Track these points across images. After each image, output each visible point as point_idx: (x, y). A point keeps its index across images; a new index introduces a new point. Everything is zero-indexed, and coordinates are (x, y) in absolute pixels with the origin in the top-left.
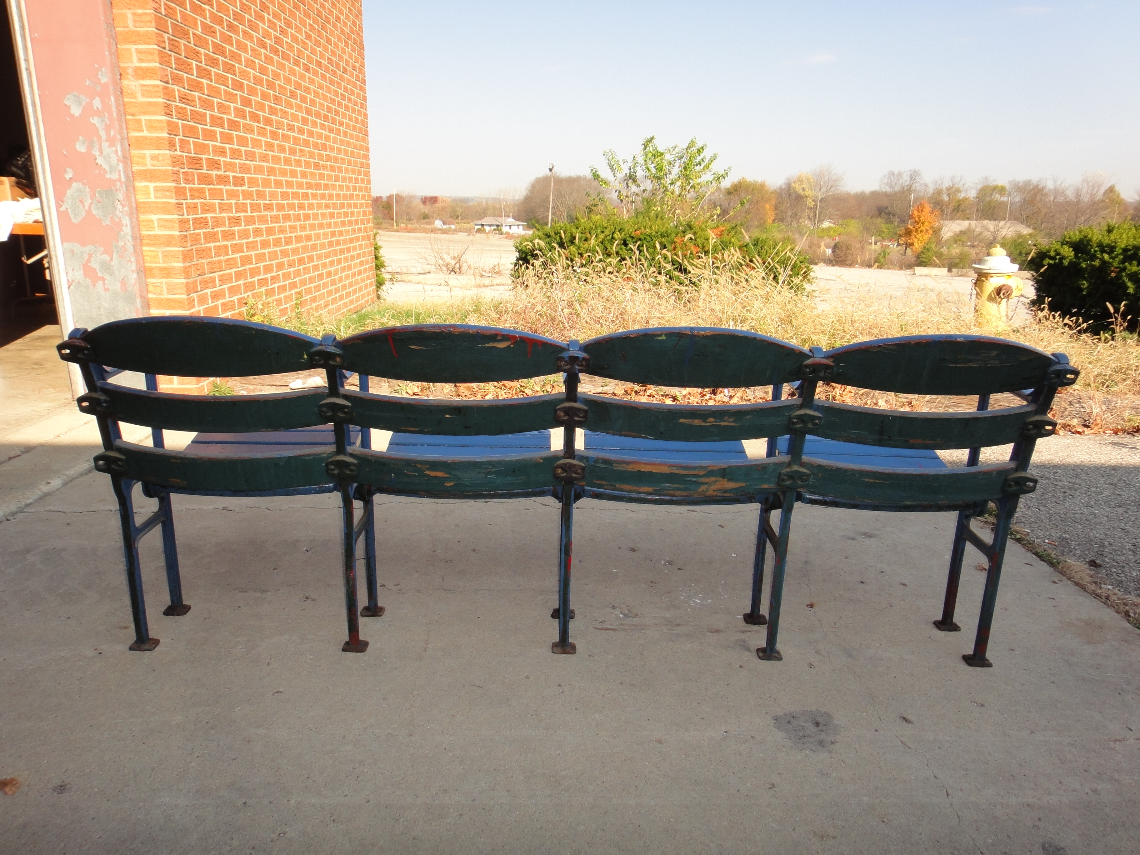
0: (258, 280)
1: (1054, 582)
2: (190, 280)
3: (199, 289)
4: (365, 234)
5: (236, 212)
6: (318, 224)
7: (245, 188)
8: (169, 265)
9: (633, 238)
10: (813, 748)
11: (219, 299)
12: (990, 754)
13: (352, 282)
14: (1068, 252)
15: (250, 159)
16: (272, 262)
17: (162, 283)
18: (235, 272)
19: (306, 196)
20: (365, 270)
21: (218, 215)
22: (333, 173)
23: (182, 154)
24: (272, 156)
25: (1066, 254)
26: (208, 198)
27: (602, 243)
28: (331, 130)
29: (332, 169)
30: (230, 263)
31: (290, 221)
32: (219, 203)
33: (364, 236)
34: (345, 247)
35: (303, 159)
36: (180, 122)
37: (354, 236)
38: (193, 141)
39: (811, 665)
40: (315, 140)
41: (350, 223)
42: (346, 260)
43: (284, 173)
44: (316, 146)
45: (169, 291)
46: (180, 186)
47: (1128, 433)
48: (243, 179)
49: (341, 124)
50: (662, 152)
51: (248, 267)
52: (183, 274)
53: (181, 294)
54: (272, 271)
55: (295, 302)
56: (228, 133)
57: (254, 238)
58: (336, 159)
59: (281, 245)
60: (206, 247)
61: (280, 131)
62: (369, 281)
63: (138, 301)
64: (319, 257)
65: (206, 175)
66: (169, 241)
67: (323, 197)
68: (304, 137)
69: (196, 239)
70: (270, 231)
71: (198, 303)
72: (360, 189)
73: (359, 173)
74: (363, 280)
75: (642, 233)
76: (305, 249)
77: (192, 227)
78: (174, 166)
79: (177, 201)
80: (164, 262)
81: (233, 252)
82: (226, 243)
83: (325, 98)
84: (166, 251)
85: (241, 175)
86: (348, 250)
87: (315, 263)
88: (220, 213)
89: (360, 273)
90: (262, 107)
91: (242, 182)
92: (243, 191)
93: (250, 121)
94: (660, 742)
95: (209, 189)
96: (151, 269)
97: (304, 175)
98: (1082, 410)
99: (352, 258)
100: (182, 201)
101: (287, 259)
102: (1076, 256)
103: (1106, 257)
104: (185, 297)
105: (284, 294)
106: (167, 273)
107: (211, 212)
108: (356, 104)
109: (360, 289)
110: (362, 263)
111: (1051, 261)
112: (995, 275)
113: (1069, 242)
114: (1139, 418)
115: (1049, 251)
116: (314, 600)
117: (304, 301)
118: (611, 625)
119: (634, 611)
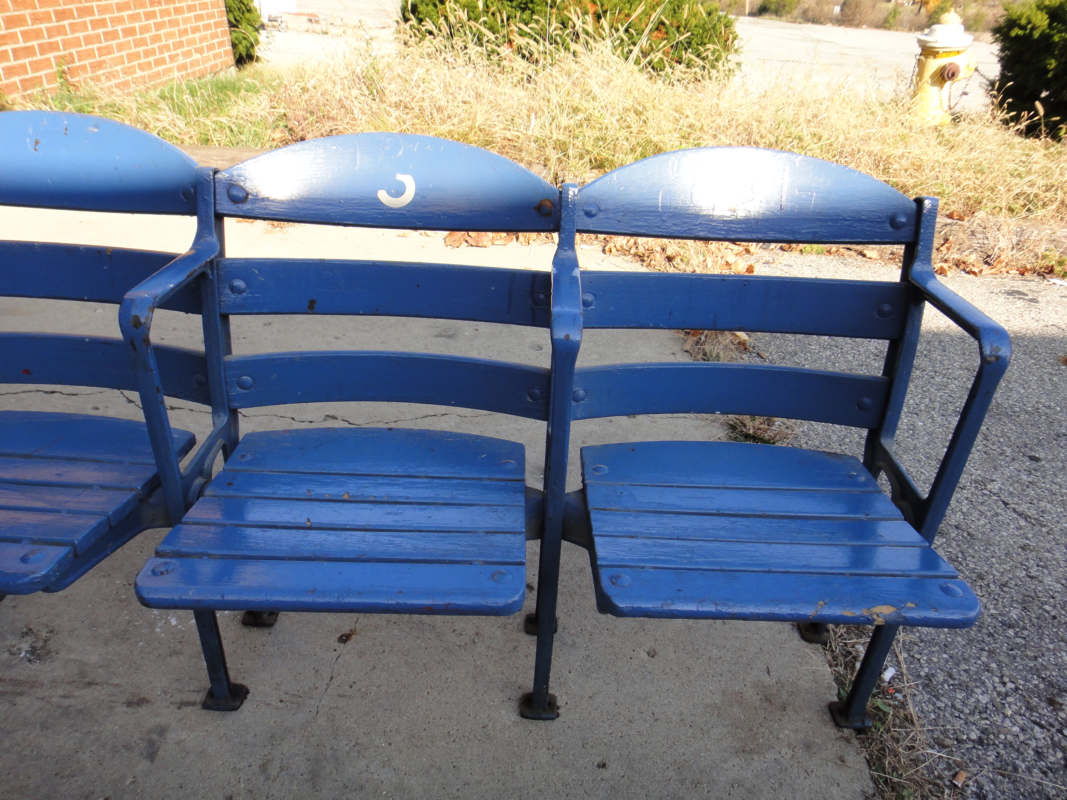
13: (181, 42)
14: (1042, 20)
20: (207, 27)
25: (1038, 23)
42: (165, 13)
47: (1039, 274)
55: (55, 69)
62: (215, 41)
74: (203, 39)
87: (97, 17)
98: (986, 242)
102: (1050, 25)
105: (30, 59)
109: (199, 51)
110: (199, 18)
111: (1021, 32)
112: (941, 51)
113: (1046, 7)
114: (1057, 254)
115: (1020, 18)
117: (77, 67)
119: (51, 644)
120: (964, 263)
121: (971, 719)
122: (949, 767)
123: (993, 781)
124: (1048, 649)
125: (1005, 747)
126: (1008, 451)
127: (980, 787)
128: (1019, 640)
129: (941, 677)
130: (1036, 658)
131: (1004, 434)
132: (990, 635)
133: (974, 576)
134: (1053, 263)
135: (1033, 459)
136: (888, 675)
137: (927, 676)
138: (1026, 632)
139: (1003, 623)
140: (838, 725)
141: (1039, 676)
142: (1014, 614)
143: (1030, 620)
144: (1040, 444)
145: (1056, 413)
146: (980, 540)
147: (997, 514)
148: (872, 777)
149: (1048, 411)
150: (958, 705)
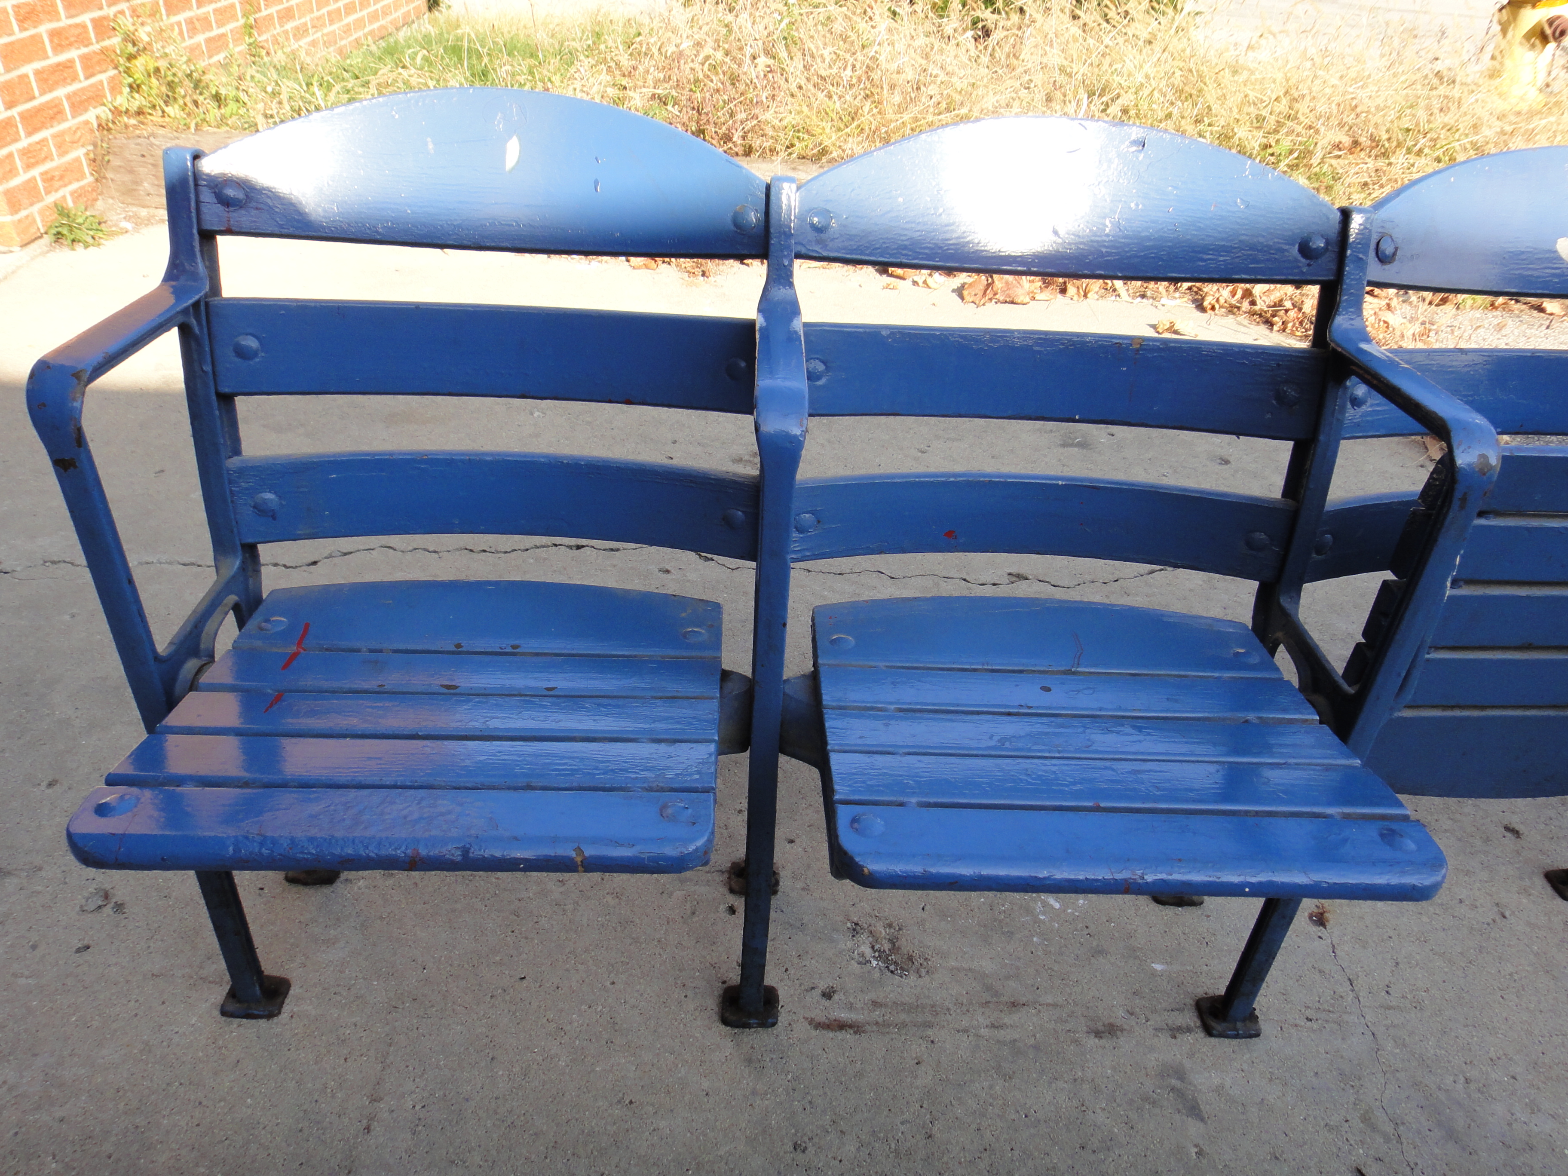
55: (242, 21)
116: (119, 907)
117: (265, 18)
118: (851, 1007)
119: (906, 945)
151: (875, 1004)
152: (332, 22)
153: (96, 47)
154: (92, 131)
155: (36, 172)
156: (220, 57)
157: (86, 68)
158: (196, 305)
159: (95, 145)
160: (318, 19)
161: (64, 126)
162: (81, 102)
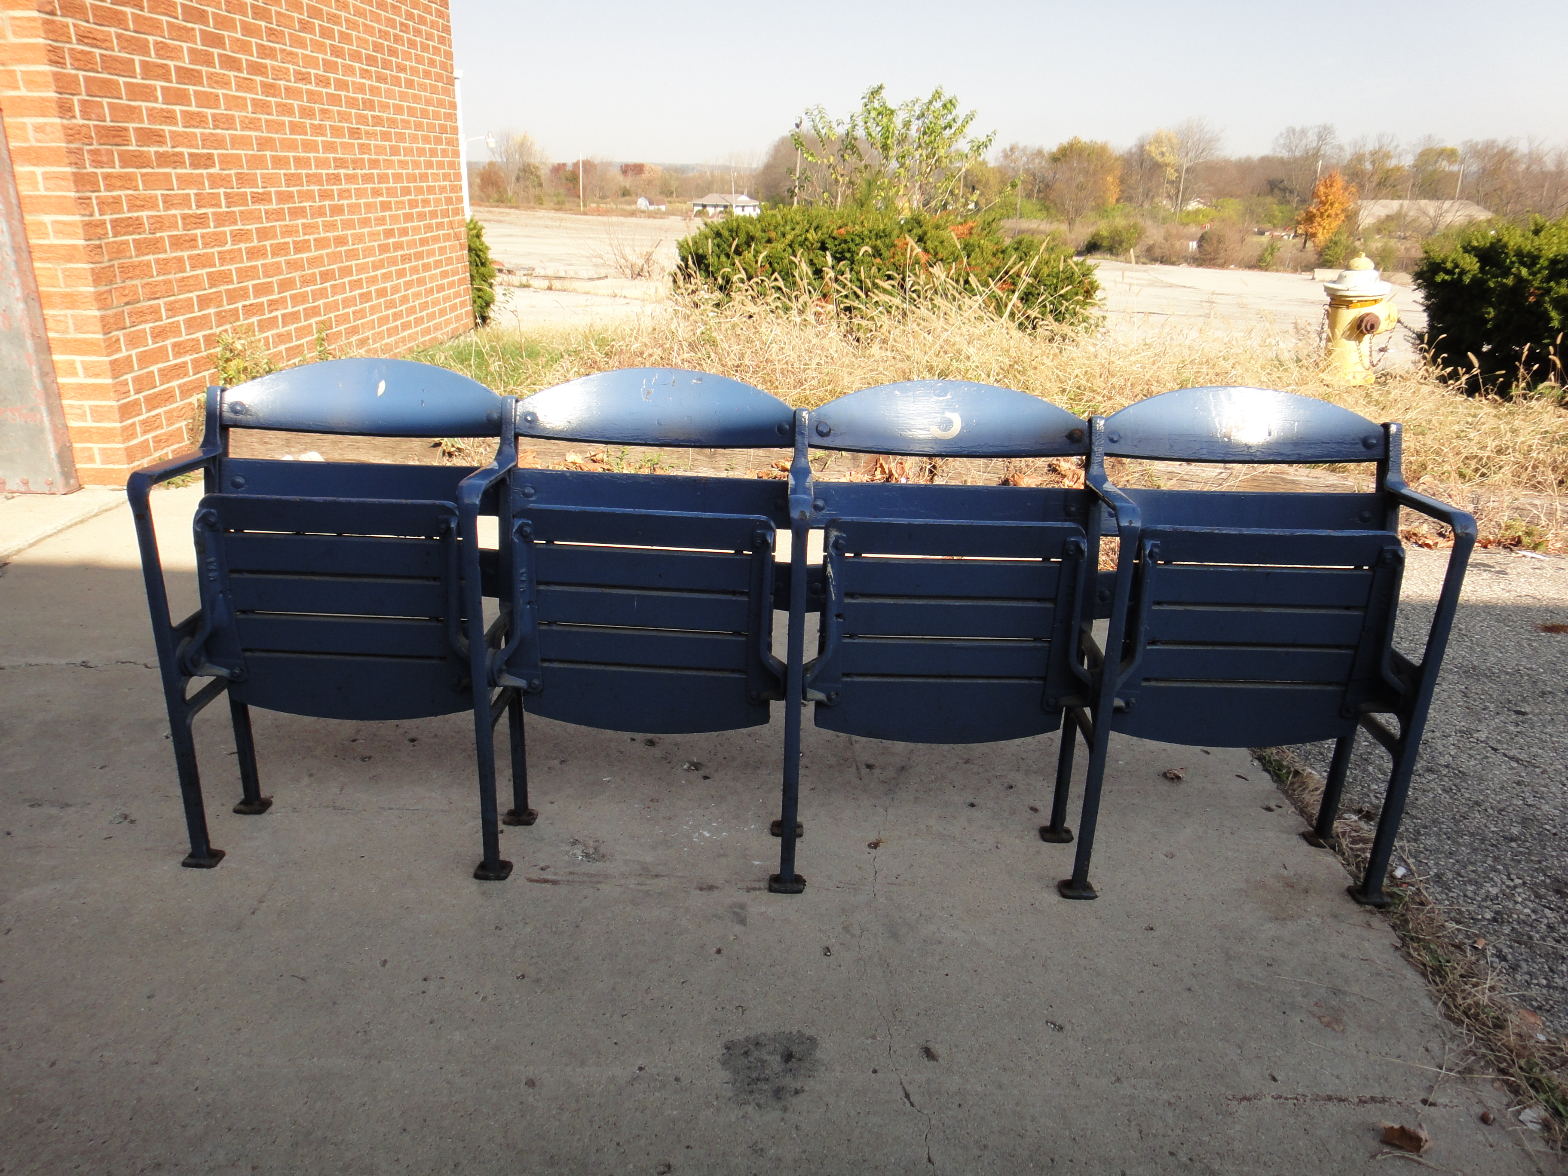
0: (244, 306)
1: (1269, 809)
2: (110, 312)
3: (128, 324)
4: (451, 231)
5: (198, 207)
6: (359, 219)
7: (215, 170)
8: (75, 289)
9: (835, 239)
10: (762, 1102)
11: (167, 338)
12: (1033, 1119)
13: (427, 302)
14: (1471, 264)
15: (222, 125)
16: (270, 280)
17: (66, 316)
18: (198, 296)
19: (335, 179)
20: (451, 285)
21: (162, 213)
22: (387, 143)
23: (86, 122)
24: (267, 121)
25: (1467, 267)
26: (141, 187)
27: (790, 246)
28: (381, 79)
29: (386, 136)
30: (185, 285)
31: (305, 217)
32: (162, 195)
33: (449, 235)
34: (412, 251)
35: (327, 123)
36: (81, 74)
37: (429, 235)
38: (109, 104)
39: (827, 951)
40: (351, 95)
41: (421, 216)
42: (414, 270)
43: (291, 145)
44: (352, 103)
45: (78, 328)
46: (85, 171)
47: (1505, 547)
48: (210, 157)
49: (401, 68)
50: (893, 108)
51: (223, 288)
52: (94, 303)
53: (94, 333)
54: (272, 292)
55: (316, 336)
56: (178, 89)
57: (232, 244)
58: (392, 122)
59: (288, 254)
60: (140, 262)
61: (282, 83)
62: (458, 300)
63: (29, 343)
64: (361, 269)
65: (137, 154)
66: (70, 254)
67: (368, 178)
68: (328, 91)
69: (119, 250)
70: (263, 234)
71: (126, 346)
72: (440, 165)
73: (438, 141)
74: (446, 299)
75: (848, 232)
76: (335, 257)
77: (110, 232)
78: (70, 142)
79: (78, 195)
80: (67, 286)
81: (193, 267)
82: (179, 254)
83: (368, 29)
84: (67, 270)
85: (205, 151)
86: (419, 256)
87: (355, 278)
88: (167, 208)
89: (441, 289)
90: (245, 47)
91: (209, 162)
92: (210, 176)
93: (221, 67)
94: (531, 1083)
95: (143, 175)
96: (49, 295)
97: (329, 147)
99: (426, 268)
100: (88, 194)
101: (299, 273)
102: (1482, 269)
103: (1524, 272)
104: (101, 336)
105: (295, 325)
106: (71, 301)
107: (149, 209)
108: (429, 37)
109: (442, 312)
110: (444, 275)
111: (1447, 277)
112: (1355, 300)
113: (1474, 249)
114: (1524, 523)
115: (1444, 262)
116: (132, 822)
117: (334, 334)
118: (555, 874)
119: (602, 850)
120: (1415, 534)
121: (1484, 904)
122: (1468, 937)
123: (1511, 947)
124: (1552, 856)
125: (1519, 923)
126: (1492, 707)
127: (1500, 951)
128: (1521, 849)
129: (1450, 875)
130: (1540, 862)
131: (1484, 692)
132: (1493, 845)
133: (1471, 803)
134: (1520, 533)
135: (1518, 713)
136: (1400, 872)
137: (1436, 875)
138: (1528, 844)
139: (1505, 838)
140: (1359, 902)
141: (1545, 875)
142: (1515, 831)
143: (1531, 835)
144: (1524, 700)
145: (1540, 674)
146: (1473, 777)
147: (1487, 757)
148: (1398, 937)
149: (1529, 672)
150: (1470, 894)
151: (570, 873)
152: (389, 336)
153: (204, 354)
154: (193, 409)
155: (149, 436)
156: (296, 360)
157: (194, 368)
158: (214, 457)
159: (194, 419)
160: (379, 333)
161: (175, 405)
162: (188, 390)
